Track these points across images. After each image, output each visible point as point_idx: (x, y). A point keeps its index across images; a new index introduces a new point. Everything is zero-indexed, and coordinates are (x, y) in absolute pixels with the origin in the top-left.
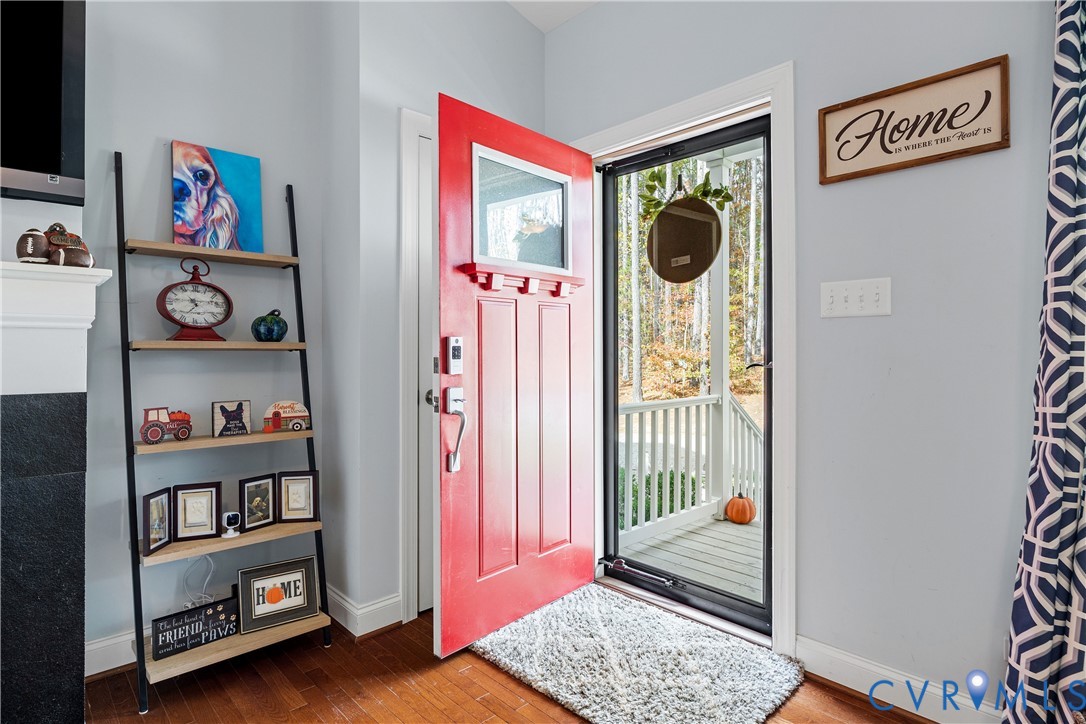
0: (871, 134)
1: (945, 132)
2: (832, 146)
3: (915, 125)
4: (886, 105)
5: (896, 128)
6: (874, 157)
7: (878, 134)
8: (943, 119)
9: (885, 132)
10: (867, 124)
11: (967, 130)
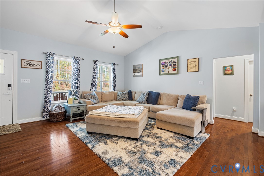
0: (28, 64)
1: (36, 66)
2: (23, 64)
3: (33, 65)
4: (30, 62)
5: (31, 64)
6: (28, 66)
7: (29, 64)
8: (36, 65)
9: (30, 64)
10: (28, 63)
11: (38, 67)
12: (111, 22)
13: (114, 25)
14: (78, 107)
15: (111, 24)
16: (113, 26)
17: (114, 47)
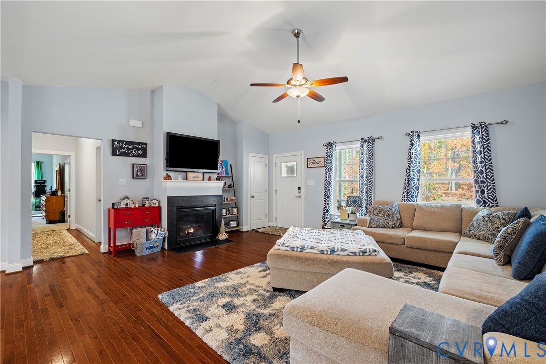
1: (319, 164)
2: (308, 164)
4: (314, 159)
5: (315, 162)
8: (319, 162)
10: (312, 161)
12: (292, 79)
13: (298, 84)
14: (341, 226)
15: (293, 82)
16: (295, 86)
17: (299, 122)
